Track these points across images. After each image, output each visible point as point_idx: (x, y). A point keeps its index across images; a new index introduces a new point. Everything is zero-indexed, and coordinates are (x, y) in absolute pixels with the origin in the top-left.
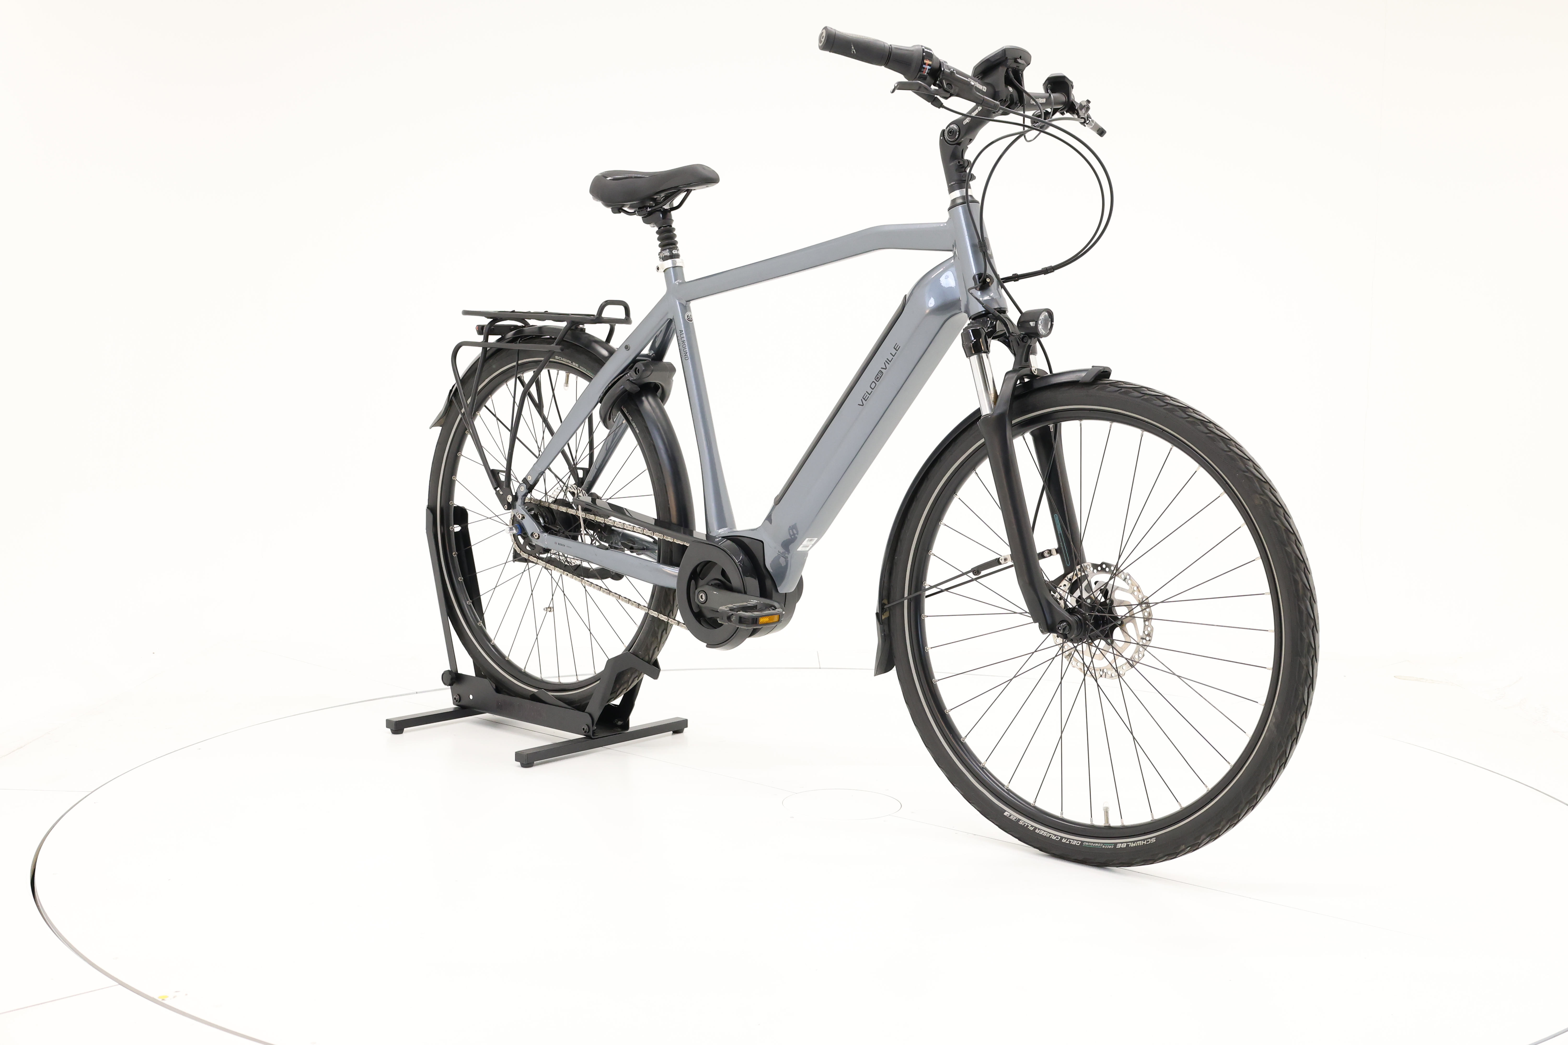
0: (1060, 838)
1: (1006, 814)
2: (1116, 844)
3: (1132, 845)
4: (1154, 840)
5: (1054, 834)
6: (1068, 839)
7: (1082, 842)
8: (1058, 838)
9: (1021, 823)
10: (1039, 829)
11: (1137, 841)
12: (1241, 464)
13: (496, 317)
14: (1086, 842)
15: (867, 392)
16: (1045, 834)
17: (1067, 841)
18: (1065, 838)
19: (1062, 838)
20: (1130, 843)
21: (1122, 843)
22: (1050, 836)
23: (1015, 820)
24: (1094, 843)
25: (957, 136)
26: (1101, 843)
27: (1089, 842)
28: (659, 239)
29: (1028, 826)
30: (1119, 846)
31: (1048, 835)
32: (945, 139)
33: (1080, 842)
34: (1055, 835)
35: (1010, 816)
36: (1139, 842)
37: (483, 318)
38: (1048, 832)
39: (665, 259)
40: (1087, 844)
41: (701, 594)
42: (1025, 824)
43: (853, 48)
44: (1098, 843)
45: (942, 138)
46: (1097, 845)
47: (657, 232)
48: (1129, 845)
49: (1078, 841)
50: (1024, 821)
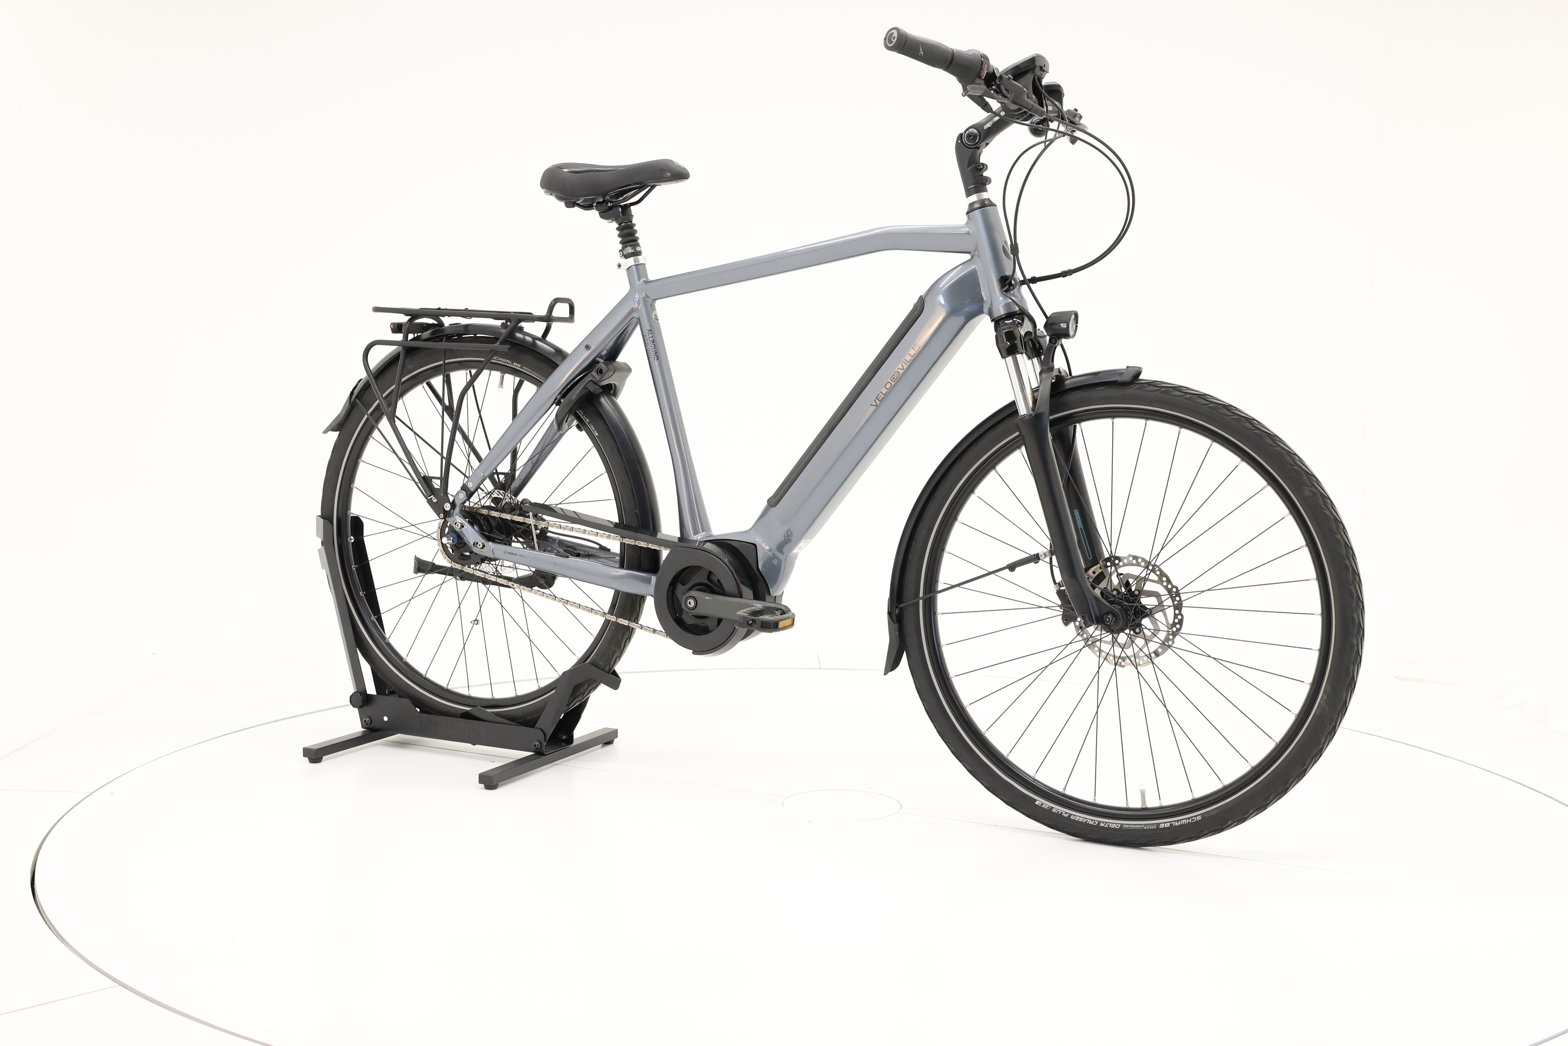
0: (1097, 822)
1: (1037, 803)
2: (1158, 824)
3: (1176, 824)
4: (1199, 818)
5: (1090, 819)
6: (1106, 823)
7: (1122, 825)
8: (1096, 823)
9: (1054, 810)
10: (1074, 816)
11: (1181, 820)
12: (1288, 458)
13: (414, 314)
14: (1126, 824)
15: (881, 392)
16: (1081, 820)
17: (1105, 825)
18: (1103, 822)
19: (1099, 822)
20: (1174, 823)
21: (1164, 823)
22: (1087, 821)
23: (1048, 808)
24: (1134, 825)
25: (977, 140)
26: (1142, 825)
27: (1129, 824)
28: (619, 236)
29: (1062, 813)
30: (1162, 826)
31: (1085, 821)
32: (963, 143)
33: (1119, 825)
34: (1092, 820)
35: (1042, 804)
36: (1183, 821)
37: (402, 315)
38: (1084, 818)
39: (626, 256)
40: (1127, 826)
41: (689, 601)
42: (1059, 812)
43: (921, 50)
44: (1140, 825)
45: (959, 141)
46: (1138, 826)
47: (617, 229)
48: (1173, 824)
49: (1116, 824)
50: (1059, 810)
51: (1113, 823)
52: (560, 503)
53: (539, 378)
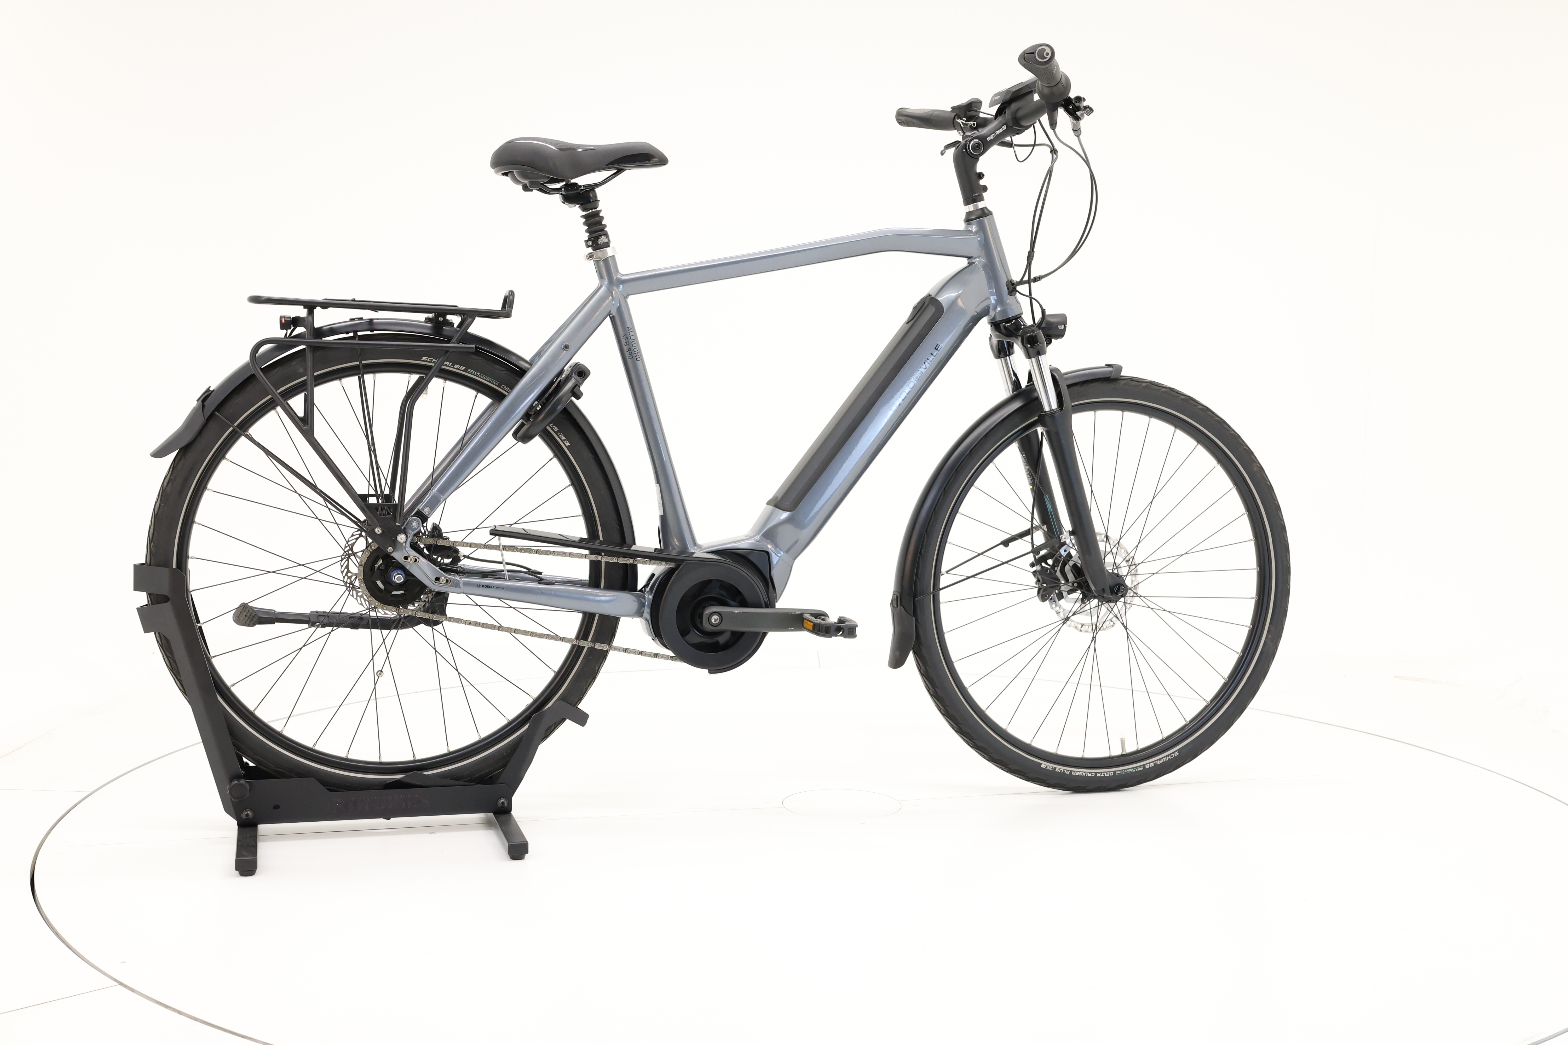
1: (1042, 766)
2: (1144, 766)
3: (1159, 762)
4: (1177, 754)
5: (1087, 772)
6: (1101, 773)
7: (1115, 772)
8: (1093, 775)
9: (1057, 770)
10: (1074, 772)
13: (312, 307)
14: (1118, 771)
16: (1081, 774)
17: (1101, 774)
18: (1099, 773)
19: (1096, 773)
21: (1149, 763)
22: (1086, 774)
23: (1052, 769)
24: (1125, 770)
26: (1131, 768)
27: (1120, 771)
29: (1064, 771)
30: (1147, 766)
31: (1084, 774)
33: (1113, 773)
34: (1090, 773)
35: (1047, 767)
36: (1164, 759)
38: (1083, 772)
39: (594, 248)
40: (1119, 772)
41: (713, 616)
42: (1061, 771)
44: (1128, 769)
46: (1128, 771)
47: (582, 216)
48: (1156, 763)
49: (1110, 772)
50: (1059, 768)
51: (1106, 772)
52: (515, 523)
53: (490, 382)
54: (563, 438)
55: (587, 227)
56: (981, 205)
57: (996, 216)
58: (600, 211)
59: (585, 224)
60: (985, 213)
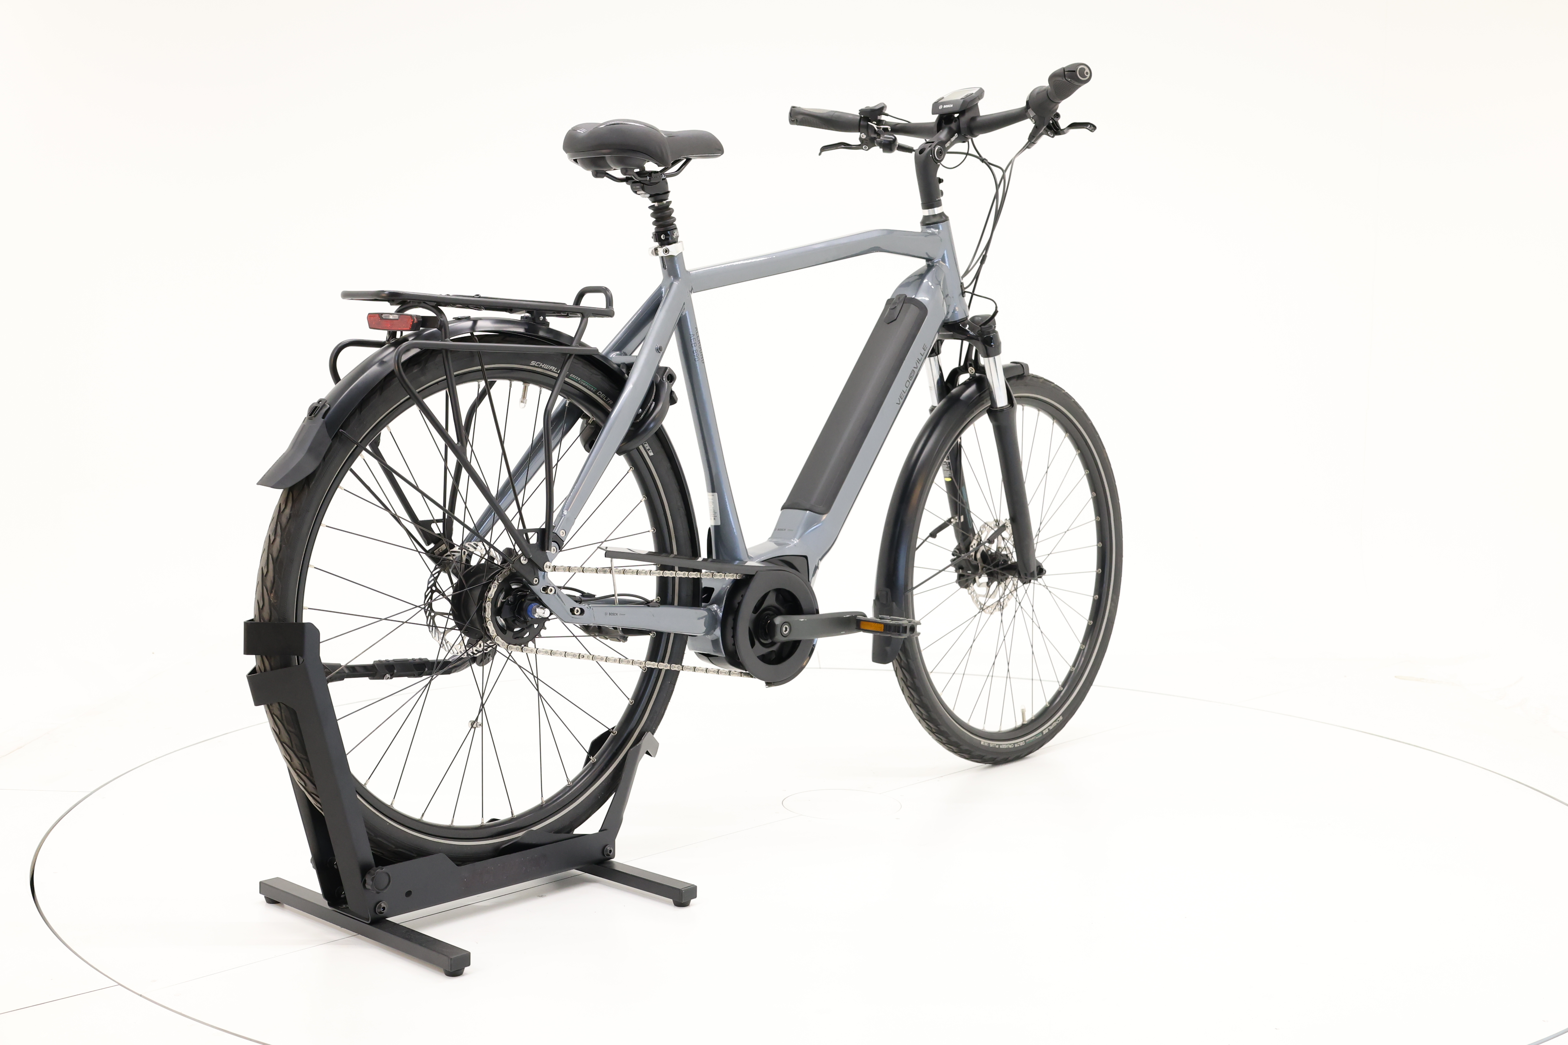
2: (1042, 732)
3: (1051, 728)
4: (1061, 718)
7: (1025, 741)
8: (1013, 746)
9: (991, 746)
10: (1001, 745)
11: (1052, 724)
14: (1027, 740)
16: (1005, 747)
17: (1018, 745)
18: (1016, 744)
19: (1014, 744)
21: (1045, 729)
22: (1008, 746)
24: (1031, 738)
29: (995, 746)
30: (1045, 732)
35: (985, 744)
36: (1054, 724)
38: (1006, 744)
41: (785, 627)
42: (993, 746)
44: (1033, 737)
48: (1049, 729)
49: (1022, 741)
50: (993, 744)
51: (1020, 742)
53: (588, 389)
54: (648, 448)
55: (655, 219)
56: (937, 210)
57: (952, 221)
58: (670, 202)
59: (653, 215)
60: (943, 218)
